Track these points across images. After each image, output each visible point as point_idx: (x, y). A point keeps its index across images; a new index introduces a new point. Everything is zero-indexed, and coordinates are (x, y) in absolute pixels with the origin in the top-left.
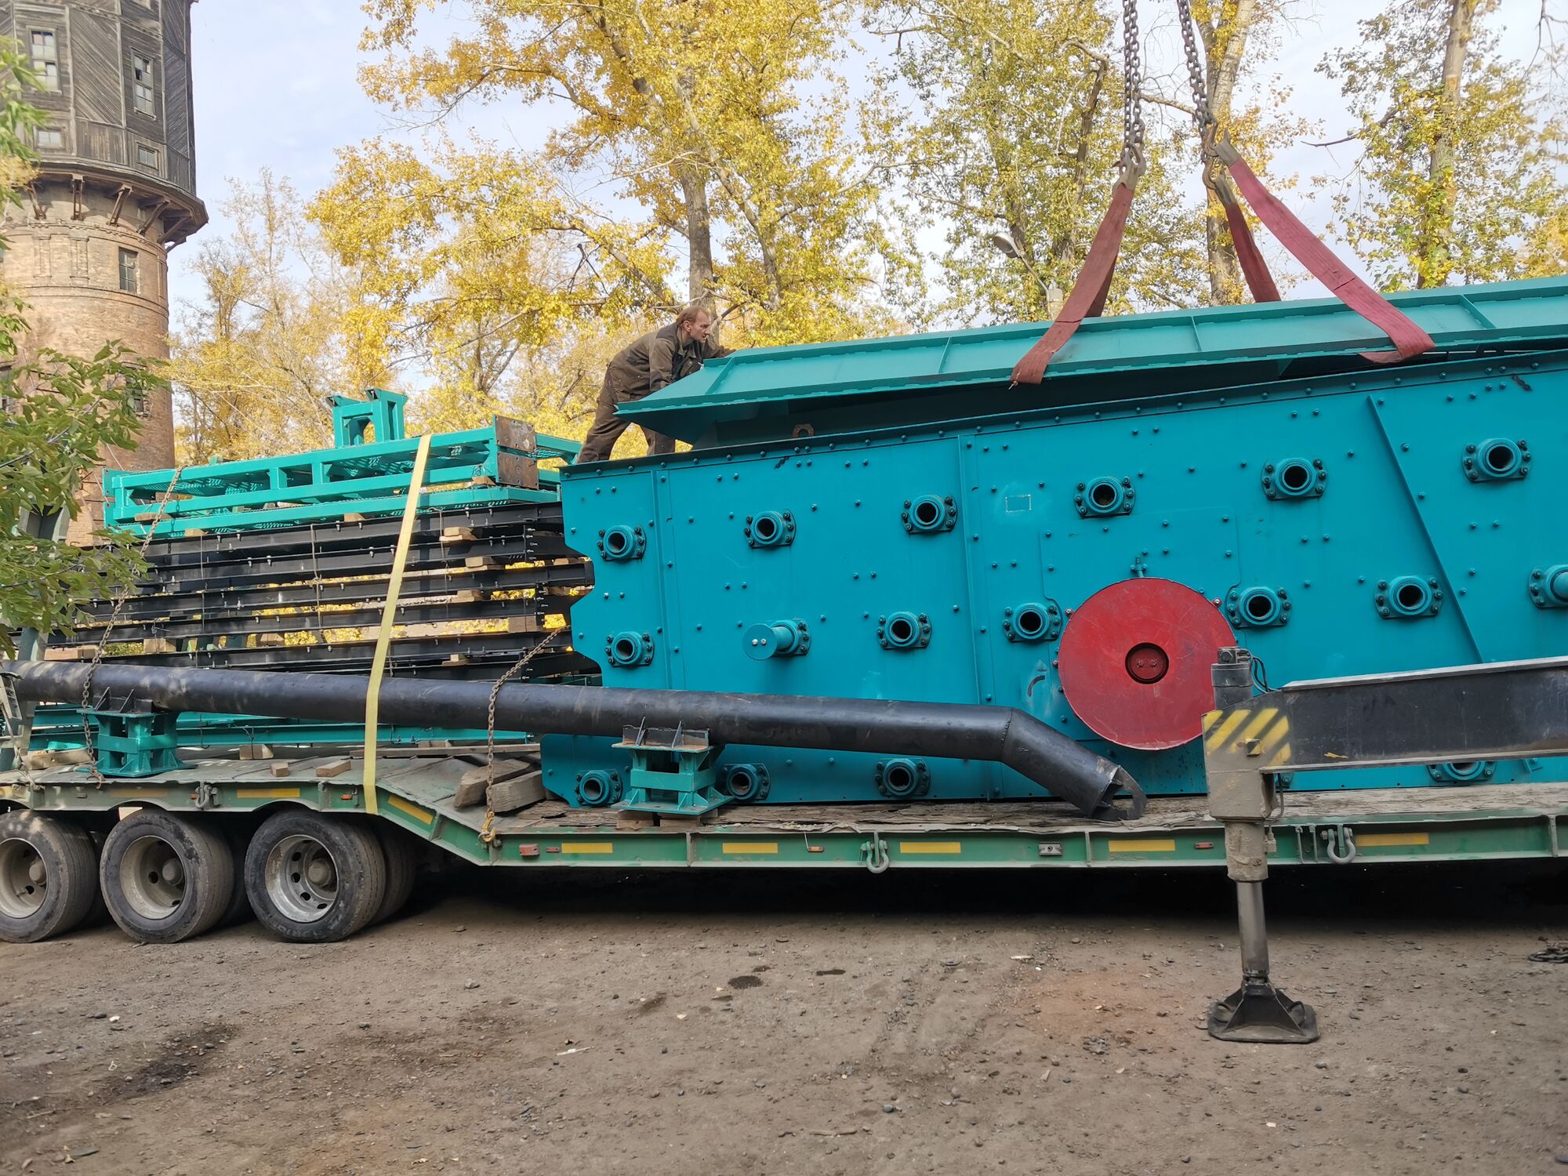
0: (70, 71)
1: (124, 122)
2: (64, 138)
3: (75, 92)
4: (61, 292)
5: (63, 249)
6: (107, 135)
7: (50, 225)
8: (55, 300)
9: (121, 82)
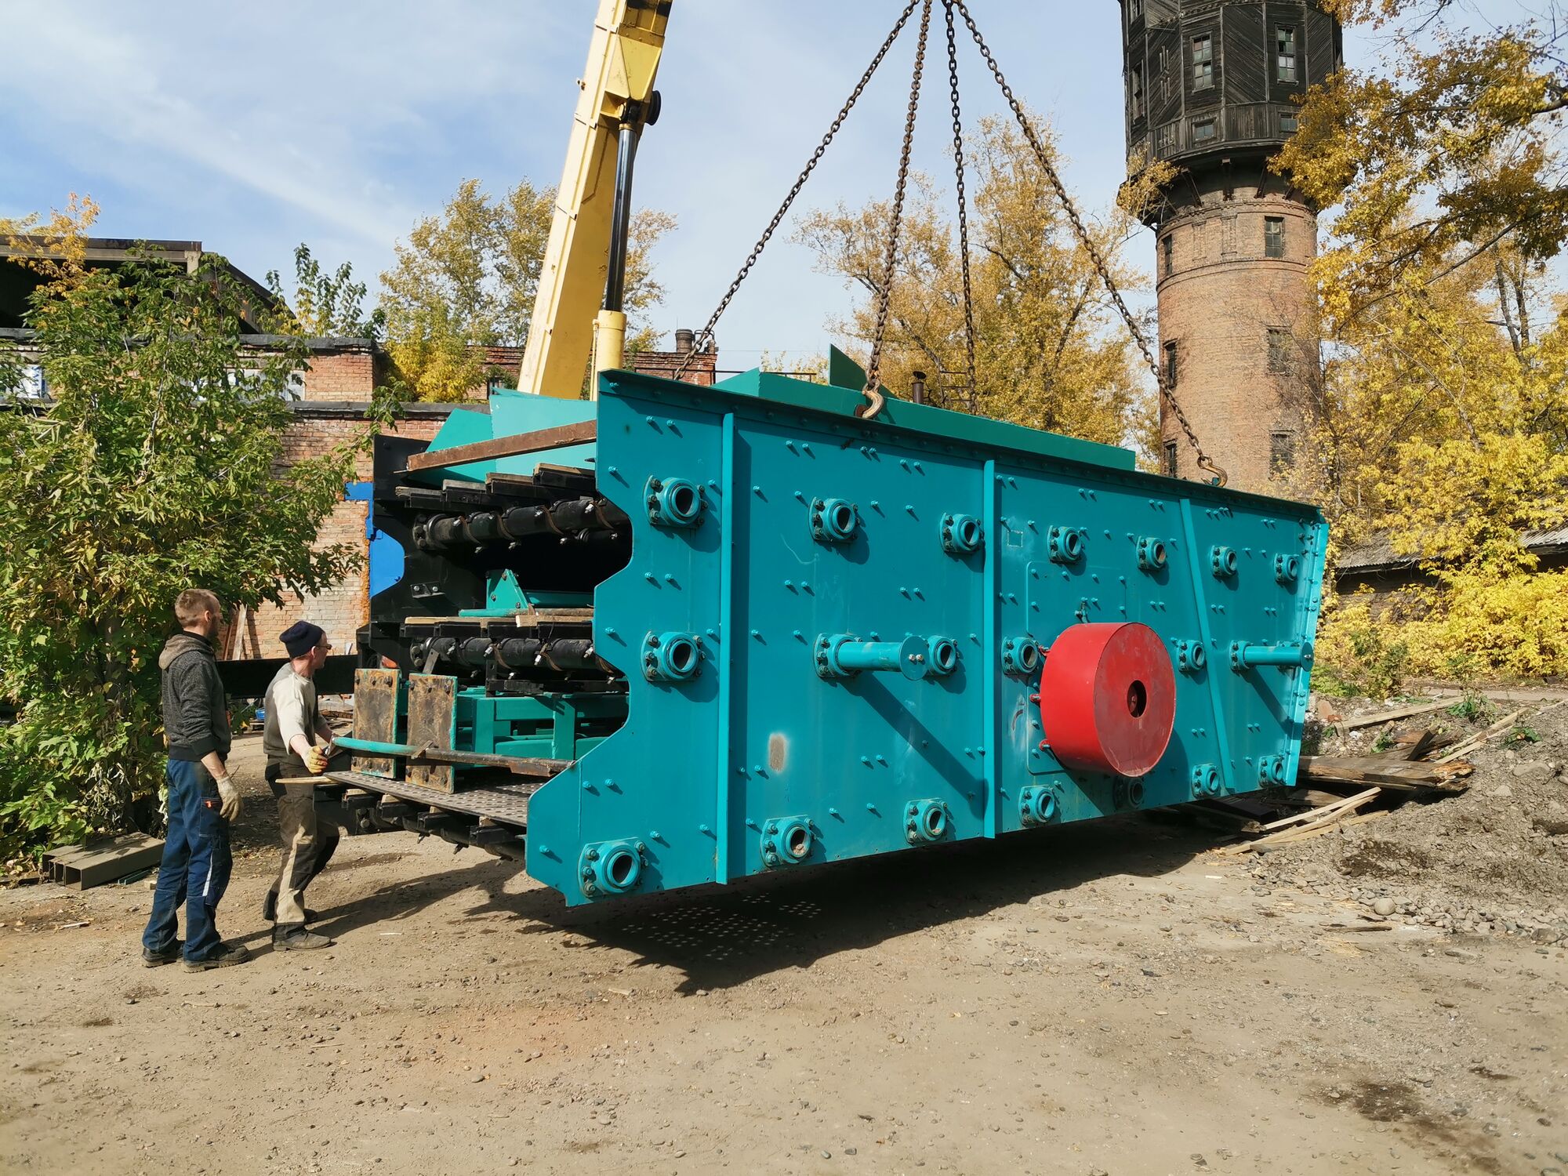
0: (1222, 64)
1: (1267, 97)
2: (1216, 128)
3: (1226, 83)
4: (1213, 270)
5: (1216, 230)
6: (1252, 114)
7: (1206, 210)
8: (1209, 278)
9: (1266, 59)
